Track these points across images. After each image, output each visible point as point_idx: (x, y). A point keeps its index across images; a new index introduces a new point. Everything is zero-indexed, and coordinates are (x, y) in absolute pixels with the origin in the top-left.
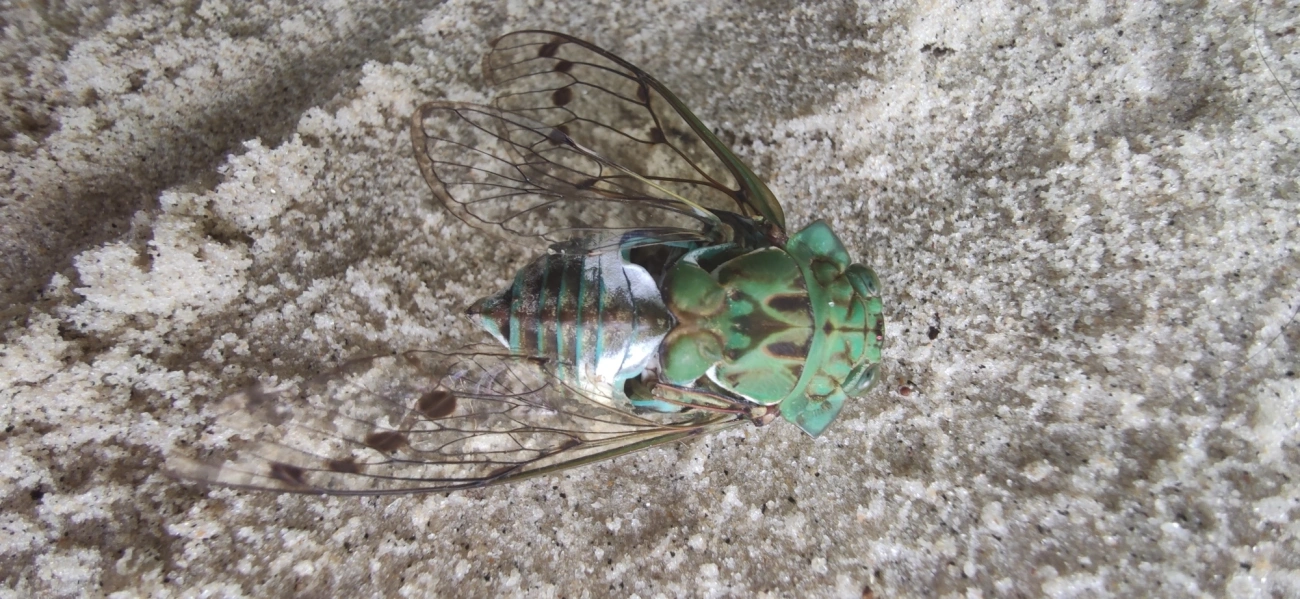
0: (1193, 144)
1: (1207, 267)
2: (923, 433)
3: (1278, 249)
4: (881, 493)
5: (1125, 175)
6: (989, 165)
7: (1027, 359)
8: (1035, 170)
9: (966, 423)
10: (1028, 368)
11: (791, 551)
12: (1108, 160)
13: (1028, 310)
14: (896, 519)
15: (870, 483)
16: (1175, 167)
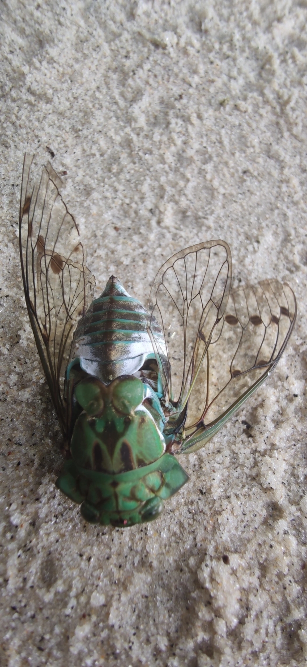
0: (53, 52)
1: (91, 89)
2: (82, 182)
3: (99, 75)
4: (91, 205)
5: (46, 71)
6: (5, 90)
7: (82, 142)
8: (21, 83)
9: (88, 172)
10: (84, 144)
11: (90, 238)
12: (36, 68)
13: (67, 129)
14: (102, 207)
15: (85, 204)
16: (55, 62)
